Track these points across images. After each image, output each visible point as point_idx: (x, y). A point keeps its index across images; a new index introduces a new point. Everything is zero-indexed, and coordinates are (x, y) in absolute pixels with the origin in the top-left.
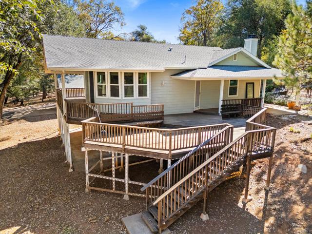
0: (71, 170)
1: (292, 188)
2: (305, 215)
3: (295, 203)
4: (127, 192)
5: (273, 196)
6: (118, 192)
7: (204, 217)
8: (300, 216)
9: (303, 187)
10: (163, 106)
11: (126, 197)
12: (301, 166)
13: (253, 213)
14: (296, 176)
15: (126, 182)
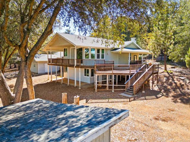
0: (80, 88)
1: (165, 83)
2: (171, 88)
3: (167, 86)
4: (113, 89)
5: (160, 86)
6: (110, 90)
7: (144, 92)
8: (170, 88)
9: (168, 83)
10: (114, 61)
11: (113, 91)
12: (165, 78)
13: (157, 90)
14: (164, 81)
15: (113, 85)
